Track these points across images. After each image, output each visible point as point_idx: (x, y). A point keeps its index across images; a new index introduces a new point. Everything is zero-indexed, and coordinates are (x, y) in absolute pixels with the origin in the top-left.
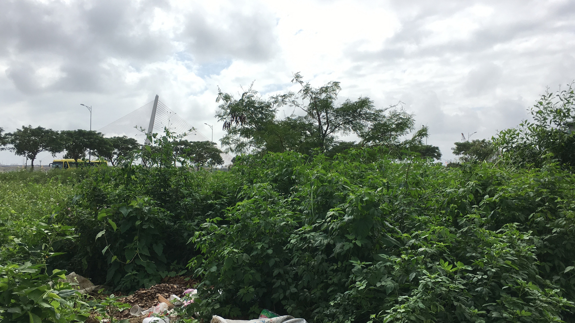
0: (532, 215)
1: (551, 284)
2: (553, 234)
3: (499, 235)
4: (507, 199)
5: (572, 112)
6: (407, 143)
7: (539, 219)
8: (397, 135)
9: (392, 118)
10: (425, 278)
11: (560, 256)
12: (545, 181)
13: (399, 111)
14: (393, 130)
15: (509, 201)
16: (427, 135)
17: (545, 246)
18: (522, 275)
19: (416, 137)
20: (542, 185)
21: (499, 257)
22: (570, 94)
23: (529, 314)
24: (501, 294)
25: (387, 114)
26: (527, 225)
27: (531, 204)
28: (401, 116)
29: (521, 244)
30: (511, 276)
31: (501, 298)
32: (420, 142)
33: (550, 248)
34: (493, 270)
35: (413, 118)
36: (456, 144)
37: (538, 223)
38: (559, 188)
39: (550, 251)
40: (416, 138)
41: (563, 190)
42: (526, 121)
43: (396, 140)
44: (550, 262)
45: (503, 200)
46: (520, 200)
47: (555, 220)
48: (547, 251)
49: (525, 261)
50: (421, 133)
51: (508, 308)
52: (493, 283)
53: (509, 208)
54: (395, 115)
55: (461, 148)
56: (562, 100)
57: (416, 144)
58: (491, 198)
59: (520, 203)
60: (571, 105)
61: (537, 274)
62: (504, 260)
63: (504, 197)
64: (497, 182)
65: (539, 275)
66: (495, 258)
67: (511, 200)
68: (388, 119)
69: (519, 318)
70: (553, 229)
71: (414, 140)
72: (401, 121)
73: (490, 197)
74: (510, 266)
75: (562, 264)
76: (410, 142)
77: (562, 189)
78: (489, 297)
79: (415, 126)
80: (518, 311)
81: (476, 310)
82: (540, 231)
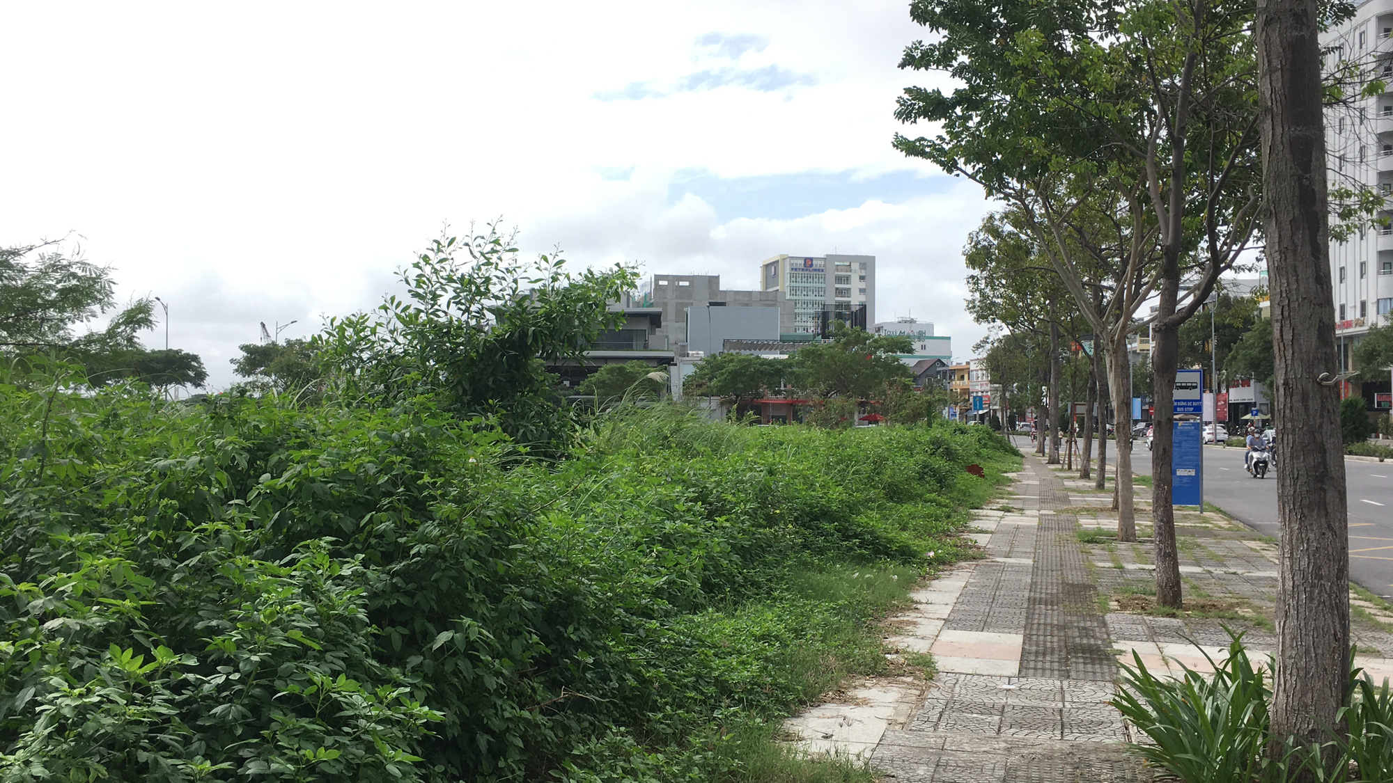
0: (368, 517)
1: (402, 677)
2: (413, 558)
3: (283, 571)
4: (313, 480)
5: (495, 284)
6: (94, 341)
7: (382, 526)
8: (62, 320)
9: (46, 273)
10: (57, 698)
11: (427, 610)
12: (402, 436)
13: (67, 256)
14: (53, 304)
15: (317, 484)
16: (151, 322)
17: (395, 588)
18: (332, 663)
19: (118, 325)
20: (396, 446)
21: (273, 624)
22: (492, 245)
23: (335, 754)
24: (272, 716)
25: (31, 261)
26: (356, 541)
27: (368, 493)
28: (73, 270)
29: (334, 588)
30: (303, 669)
31: (273, 724)
32: (130, 340)
33: (406, 593)
34: (255, 658)
35: (111, 276)
36: (245, 348)
37: (381, 536)
38: (434, 453)
39: (404, 600)
40: (119, 330)
41: (442, 457)
42: (393, 299)
43: (61, 333)
44: (404, 625)
45: (303, 482)
46: (345, 483)
47: (418, 525)
48: (398, 601)
49: (343, 629)
50: (134, 317)
51: (287, 748)
52: (257, 691)
53: (320, 503)
54: (55, 266)
55: (256, 358)
56: (475, 257)
57: (119, 344)
58: (275, 481)
59: (344, 490)
60: (493, 270)
61: (367, 656)
62: (285, 630)
63: (307, 478)
64: (298, 440)
65: (373, 658)
66: (265, 626)
67: (323, 485)
68: (36, 274)
69: (312, 768)
70: (412, 547)
71: (112, 333)
72: (74, 282)
73: (273, 478)
74: (302, 644)
75: (430, 626)
76: (102, 340)
77: (439, 454)
78: (247, 725)
79: (116, 298)
80: (308, 753)
81: (208, 763)
82: (388, 554)
